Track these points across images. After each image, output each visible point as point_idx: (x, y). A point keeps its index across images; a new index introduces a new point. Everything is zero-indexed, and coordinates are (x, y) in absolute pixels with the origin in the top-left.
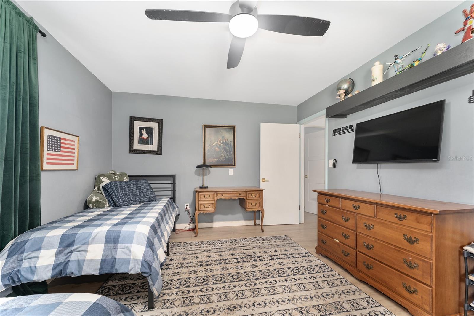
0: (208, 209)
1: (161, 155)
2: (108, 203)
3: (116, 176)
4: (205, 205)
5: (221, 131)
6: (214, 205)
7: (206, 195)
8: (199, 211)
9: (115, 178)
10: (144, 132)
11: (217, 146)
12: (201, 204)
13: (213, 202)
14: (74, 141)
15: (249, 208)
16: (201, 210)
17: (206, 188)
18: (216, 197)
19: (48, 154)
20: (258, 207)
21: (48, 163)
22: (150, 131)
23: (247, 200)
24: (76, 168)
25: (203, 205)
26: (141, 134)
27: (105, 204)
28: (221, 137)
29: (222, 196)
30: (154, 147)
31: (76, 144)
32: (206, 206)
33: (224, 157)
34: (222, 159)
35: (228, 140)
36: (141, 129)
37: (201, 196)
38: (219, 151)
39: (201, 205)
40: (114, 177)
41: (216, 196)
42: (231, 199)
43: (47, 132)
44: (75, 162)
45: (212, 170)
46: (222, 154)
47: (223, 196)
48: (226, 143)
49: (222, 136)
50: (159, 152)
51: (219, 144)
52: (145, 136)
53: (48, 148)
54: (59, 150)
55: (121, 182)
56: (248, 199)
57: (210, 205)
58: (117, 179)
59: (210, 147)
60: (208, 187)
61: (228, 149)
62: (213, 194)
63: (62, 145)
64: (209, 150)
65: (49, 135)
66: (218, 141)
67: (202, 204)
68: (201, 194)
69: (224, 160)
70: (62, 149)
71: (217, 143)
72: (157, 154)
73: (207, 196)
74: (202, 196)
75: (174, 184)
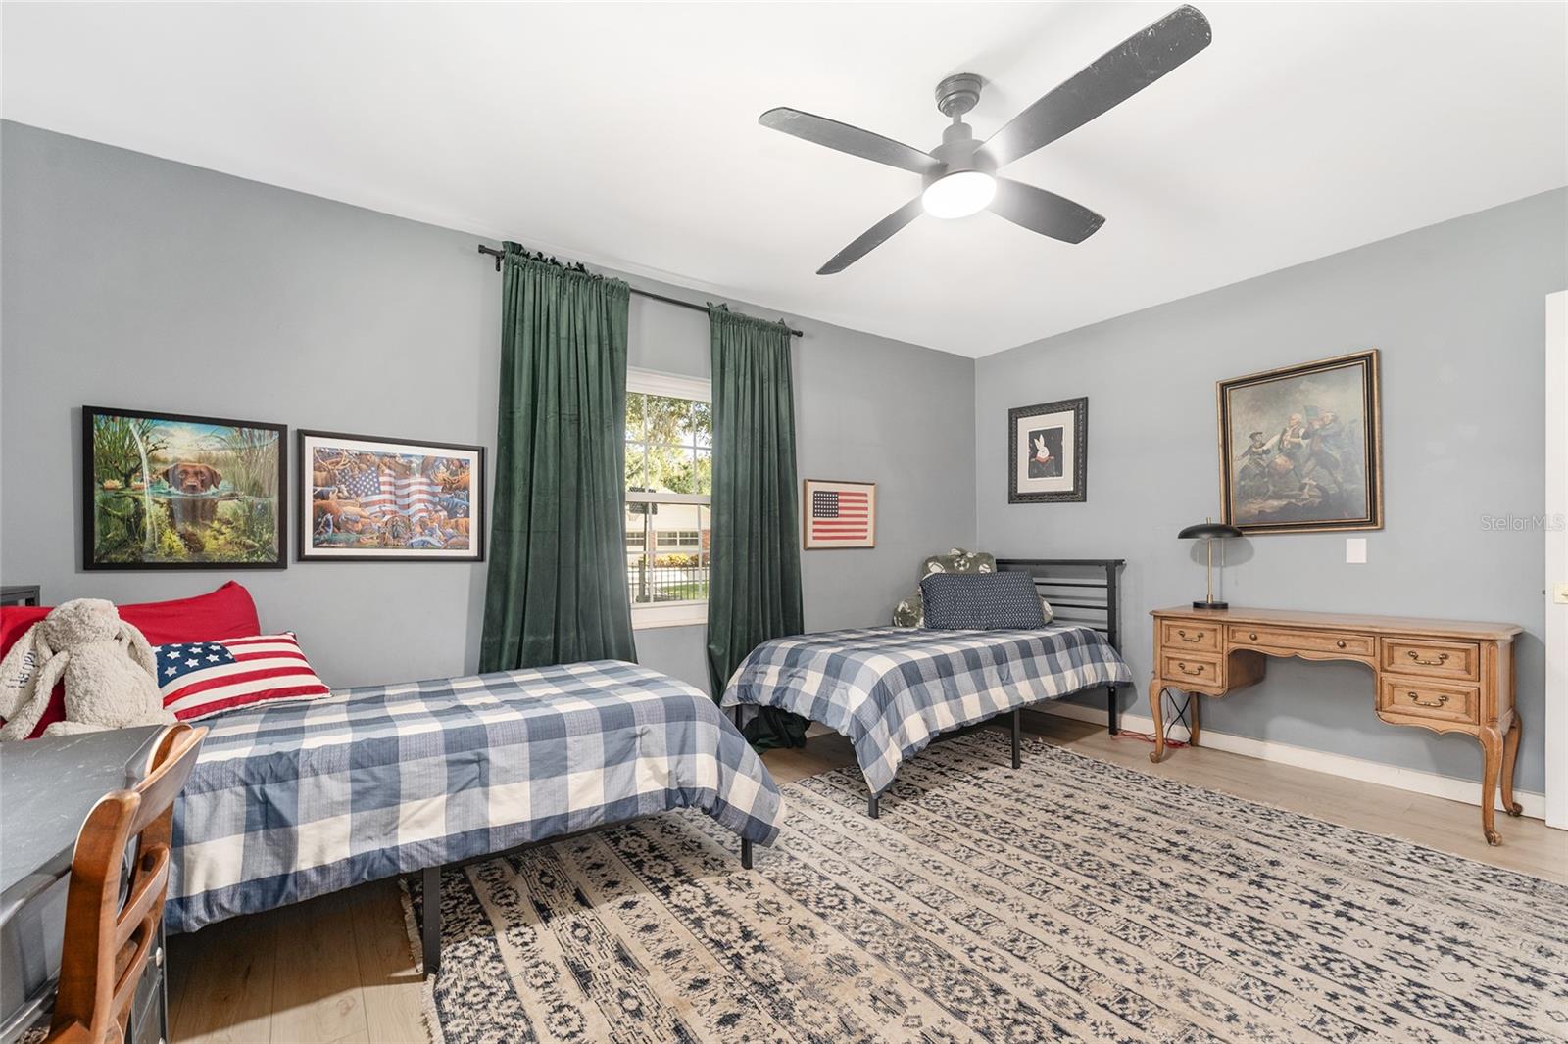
0: (1196, 680)
1: (1085, 501)
2: (922, 620)
3: (963, 562)
4: (1185, 663)
5: (1302, 387)
6: (1218, 669)
7: (1190, 630)
8: (1162, 679)
9: (960, 565)
10: (1040, 443)
11: (1279, 448)
12: (1170, 658)
13: (1217, 658)
14: (866, 495)
15: (1393, 707)
16: (1171, 680)
17: (1224, 607)
18: (1226, 642)
19: (815, 523)
20: (1454, 715)
21: (815, 538)
22: (1053, 437)
23: (1384, 674)
24: (872, 545)
25: (1178, 662)
26: (1034, 451)
27: (917, 621)
28: (1300, 413)
29: (1255, 642)
30: (1065, 482)
31: (871, 499)
32: (1189, 667)
33: (1317, 492)
34: (1306, 500)
35: (1335, 419)
36: (1034, 435)
37: (1172, 632)
38: (1291, 467)
39: (1171, 662)
40: (956, 565)
41: (1225, 636)
42: (1295, 659)
43: (812, 487)
44: (870, 534)
45: (1259, 543)
46: (1306, 480)
47: (1258, 641)
48: (1323, 433)
49: (1306, 407)
50: (1078, 494)
51: (1290, 442)
52: (1043, 454)
53: (814, 513)
54: (835, 513)
55: (973, 577)
56: (1386, 671)
57: (1204, 666)
58: (962, 568)
59: (1249, 456)
60: (1229, 606)
61: (1338, 457)
62: (1215, 630)
63: (840, 505)
64: (1243, 470)
65: (815, 492)
66: (1285, 431)
67: (1173, 659)
68: (1169, 626)
69: (1318, 501)
70: (840, 512)
71: (1281, 441)
72: (1073, 500)
73: (1190, 634)
74: (1174, 632)
75: (1112, 588)
